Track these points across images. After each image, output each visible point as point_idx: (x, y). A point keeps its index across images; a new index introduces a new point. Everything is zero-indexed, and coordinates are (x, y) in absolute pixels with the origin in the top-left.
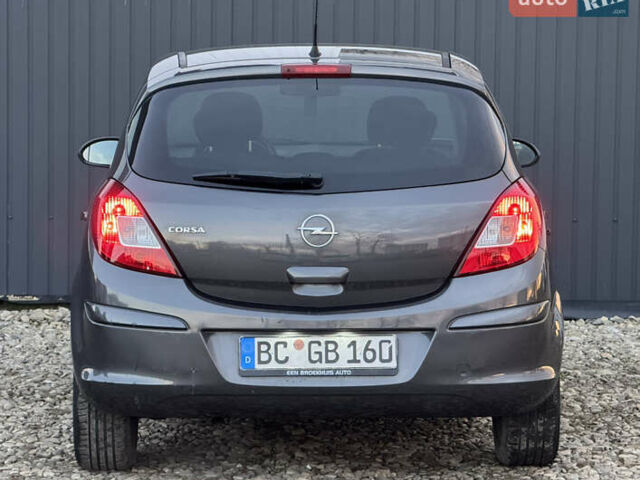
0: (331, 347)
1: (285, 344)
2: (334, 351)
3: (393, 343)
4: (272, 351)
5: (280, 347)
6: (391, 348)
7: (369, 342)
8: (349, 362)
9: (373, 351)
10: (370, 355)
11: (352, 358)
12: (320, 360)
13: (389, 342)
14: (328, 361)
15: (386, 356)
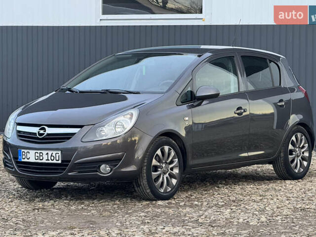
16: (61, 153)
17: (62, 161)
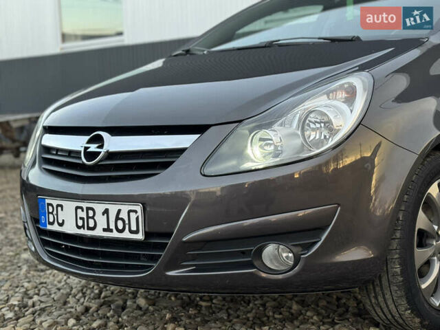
16: (144, 209)
17: (147, 234)
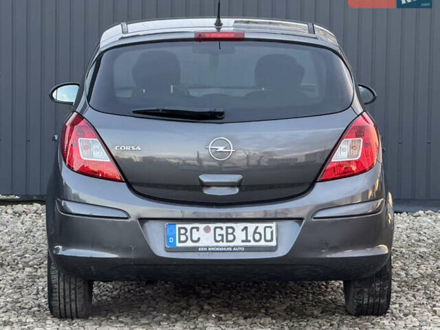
0: (230, 231)
1: (198, 229)
2: (232, 234)
3: (274, 229)
4: (188, 234)
5: (194, 230)
6: (272, 232)
7: (257, 227)
8: (243, 241)
9: (260, 234)
10: (257, 237)
11: (244, 239)
12: (222, 240)
13: (271, 227)
14: (228, 241)
15: (268, 237)
